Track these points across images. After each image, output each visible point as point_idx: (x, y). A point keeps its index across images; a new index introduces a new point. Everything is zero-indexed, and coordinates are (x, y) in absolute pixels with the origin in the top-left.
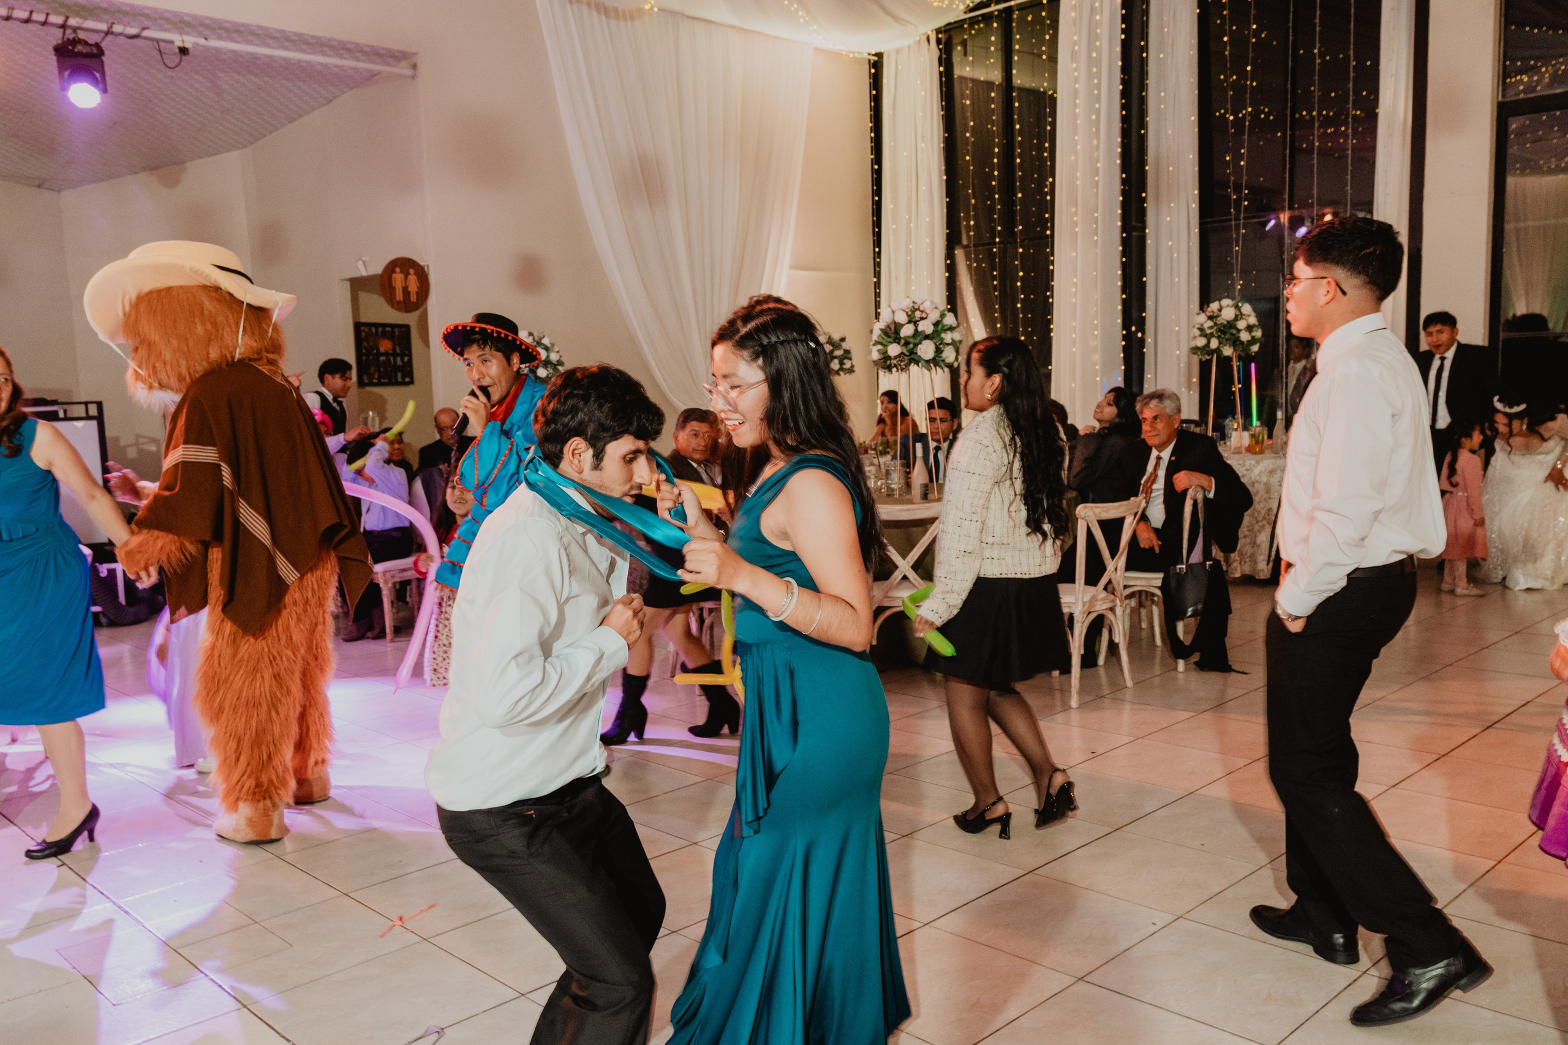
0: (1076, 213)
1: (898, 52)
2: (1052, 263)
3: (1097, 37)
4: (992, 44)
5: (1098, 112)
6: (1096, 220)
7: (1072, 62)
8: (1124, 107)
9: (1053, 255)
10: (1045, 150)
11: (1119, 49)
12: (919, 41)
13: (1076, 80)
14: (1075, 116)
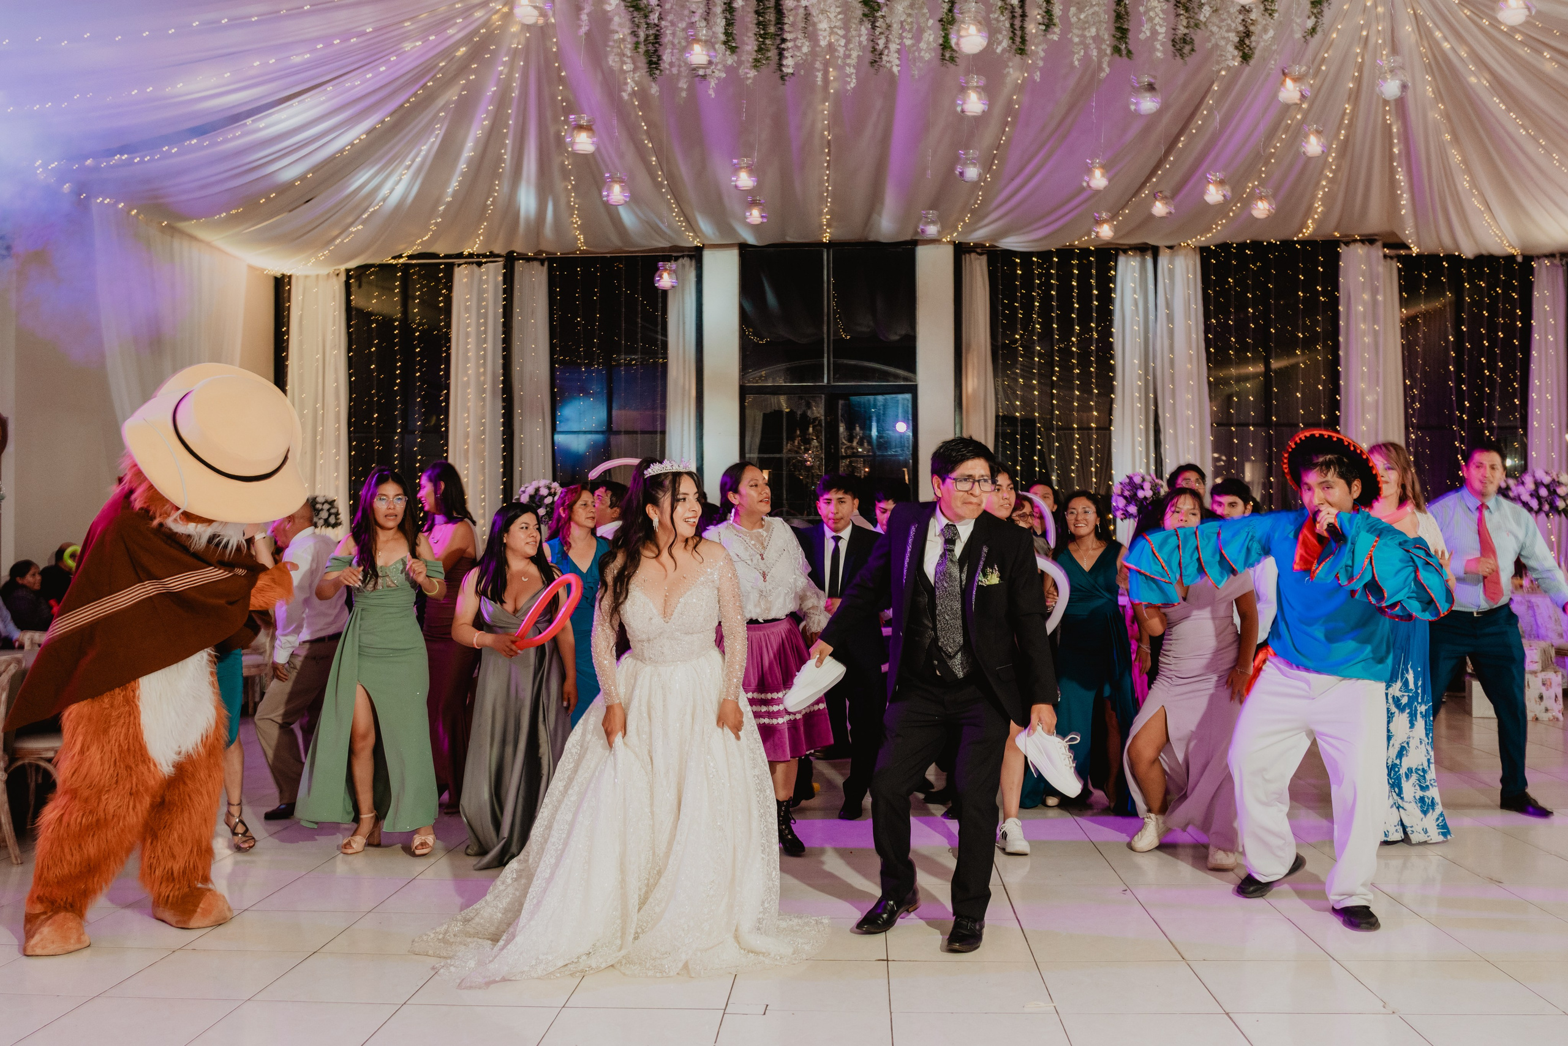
0: (468, 417)
1: (306, 277)
2: (447, 451)
3: (484, 299)
4: (396, 287)
5: (485, 349)
6: (483, 424)
7: (467, 313)
8: (504, 349)
9: (447, 444)
10: (441, 370)
11: (501, 310)
12: (328, 275)
13: (468, 325)
14: (467, 351)
